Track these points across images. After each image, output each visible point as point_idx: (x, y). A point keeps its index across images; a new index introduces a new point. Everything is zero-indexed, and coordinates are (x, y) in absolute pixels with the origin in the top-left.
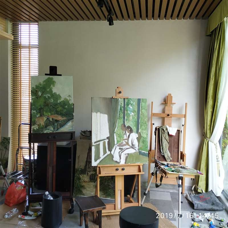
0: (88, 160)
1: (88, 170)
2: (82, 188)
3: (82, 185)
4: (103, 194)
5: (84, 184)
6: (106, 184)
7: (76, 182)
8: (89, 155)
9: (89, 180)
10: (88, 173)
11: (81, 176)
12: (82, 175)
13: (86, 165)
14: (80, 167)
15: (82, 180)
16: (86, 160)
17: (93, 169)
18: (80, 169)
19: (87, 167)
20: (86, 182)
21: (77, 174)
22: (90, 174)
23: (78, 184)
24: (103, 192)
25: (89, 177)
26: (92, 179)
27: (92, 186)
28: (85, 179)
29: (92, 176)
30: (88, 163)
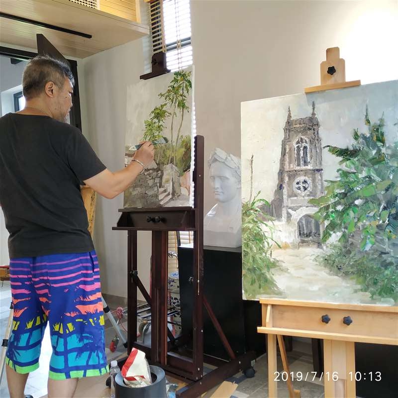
0: (287, 168)
1: (290, 205)
2: (272, 270)
3: (272, 260)
4: (359, 287)
6: (368, 248)
7: (248, 250)
8: (287, 147)
9: (298, 240)
10: (289, 216)
11: (263, 228)
12: (270, 223)
13: (280, 187)
14: (260, 197)
15: (269, 240)
16: (276, 168)
17: (307, 198)
18: (260, 204)
19: (285, 191)
20: (286, 247)
21: (249, 222)
22: (297, 215)
23: (258, 256)
24: (358, 283)
25: (294, 229)
26: (308, 235)
27: (310, 259)
28: (279, 238)
29: (308, 223)
30: (286, 179)
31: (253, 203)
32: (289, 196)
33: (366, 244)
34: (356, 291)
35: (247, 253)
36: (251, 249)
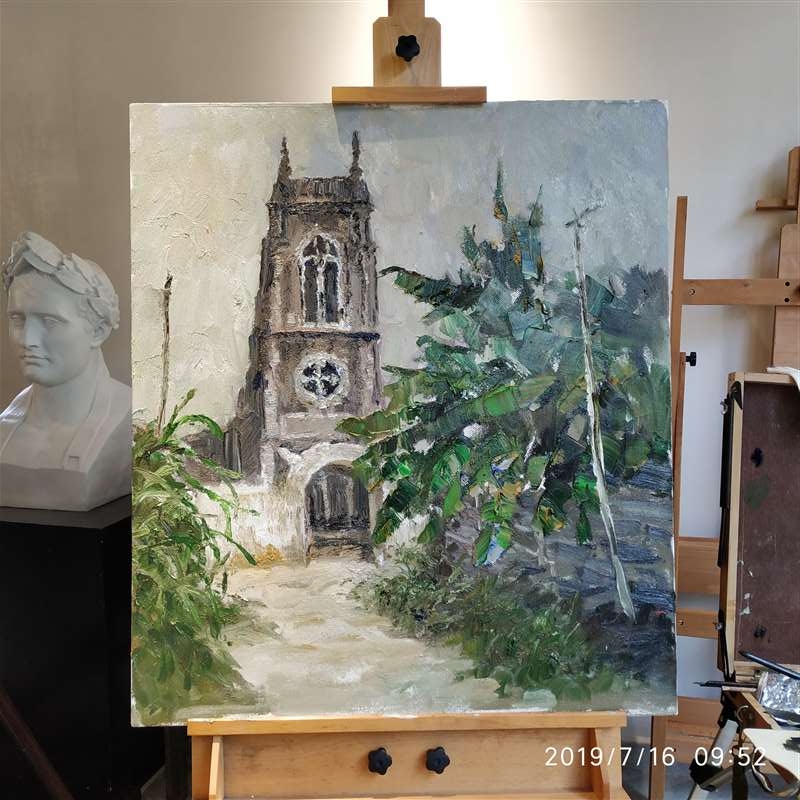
0: (276, 324)
1: (285, 436)
2: (228, 632)
3: (227, 600)
4: (469, 664)
5: (242, 584)
6: (493, 557)
7: (153, 574)
8: (278, 260)
9: (308, 538)
10: (281, 467)
11: (203, 504)
12: (222, 490)
13: (256, 381)
14: (191, 409)
15: (220, 542)
16: (244, 320)
17: (333, 416)
18: (185, 431)
19: (271, 395)
20: (271, 558)
21: (157, 487)
22: (305, 466)
23: (183, 591)
24: (467, 653)
25: (297, 505)
26: (336, 524)
28: (251, 531)
29: (336, 488)
30: (275, 357)
31: (171, 428)
32: (283, 410)
33: (488, 546)
34: (460, 678)
35: (147, 583)
36: (162, 568)
